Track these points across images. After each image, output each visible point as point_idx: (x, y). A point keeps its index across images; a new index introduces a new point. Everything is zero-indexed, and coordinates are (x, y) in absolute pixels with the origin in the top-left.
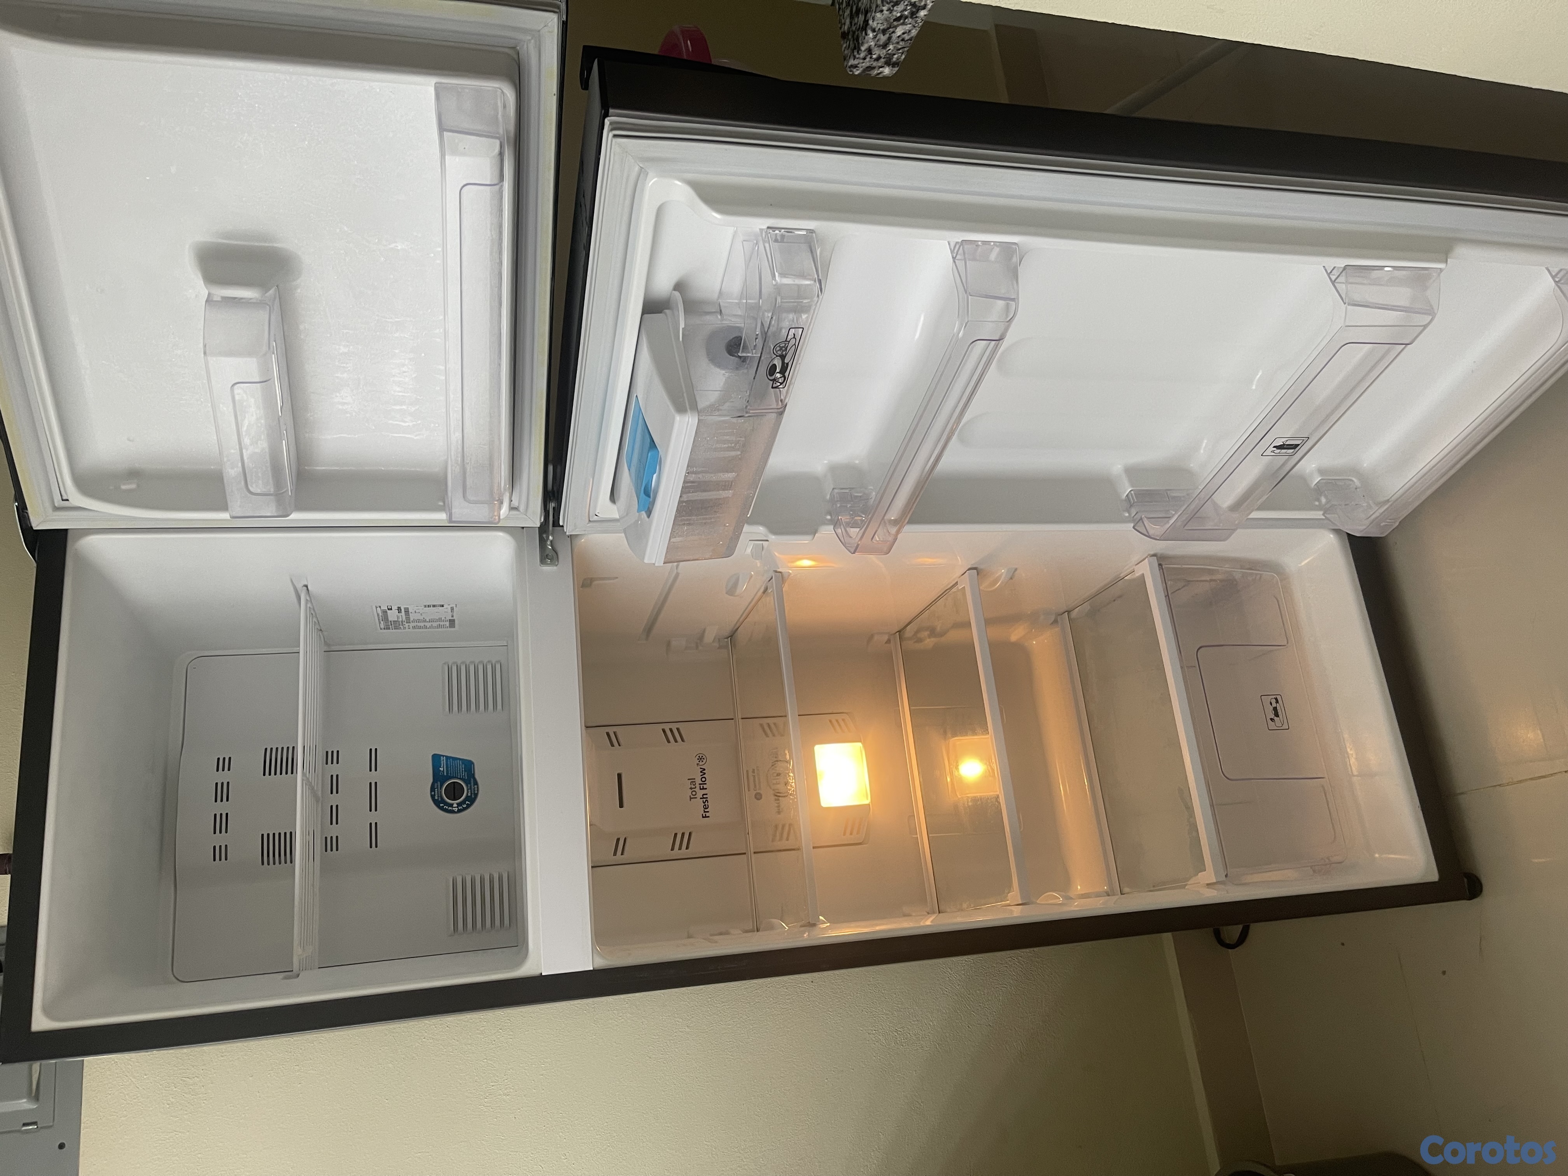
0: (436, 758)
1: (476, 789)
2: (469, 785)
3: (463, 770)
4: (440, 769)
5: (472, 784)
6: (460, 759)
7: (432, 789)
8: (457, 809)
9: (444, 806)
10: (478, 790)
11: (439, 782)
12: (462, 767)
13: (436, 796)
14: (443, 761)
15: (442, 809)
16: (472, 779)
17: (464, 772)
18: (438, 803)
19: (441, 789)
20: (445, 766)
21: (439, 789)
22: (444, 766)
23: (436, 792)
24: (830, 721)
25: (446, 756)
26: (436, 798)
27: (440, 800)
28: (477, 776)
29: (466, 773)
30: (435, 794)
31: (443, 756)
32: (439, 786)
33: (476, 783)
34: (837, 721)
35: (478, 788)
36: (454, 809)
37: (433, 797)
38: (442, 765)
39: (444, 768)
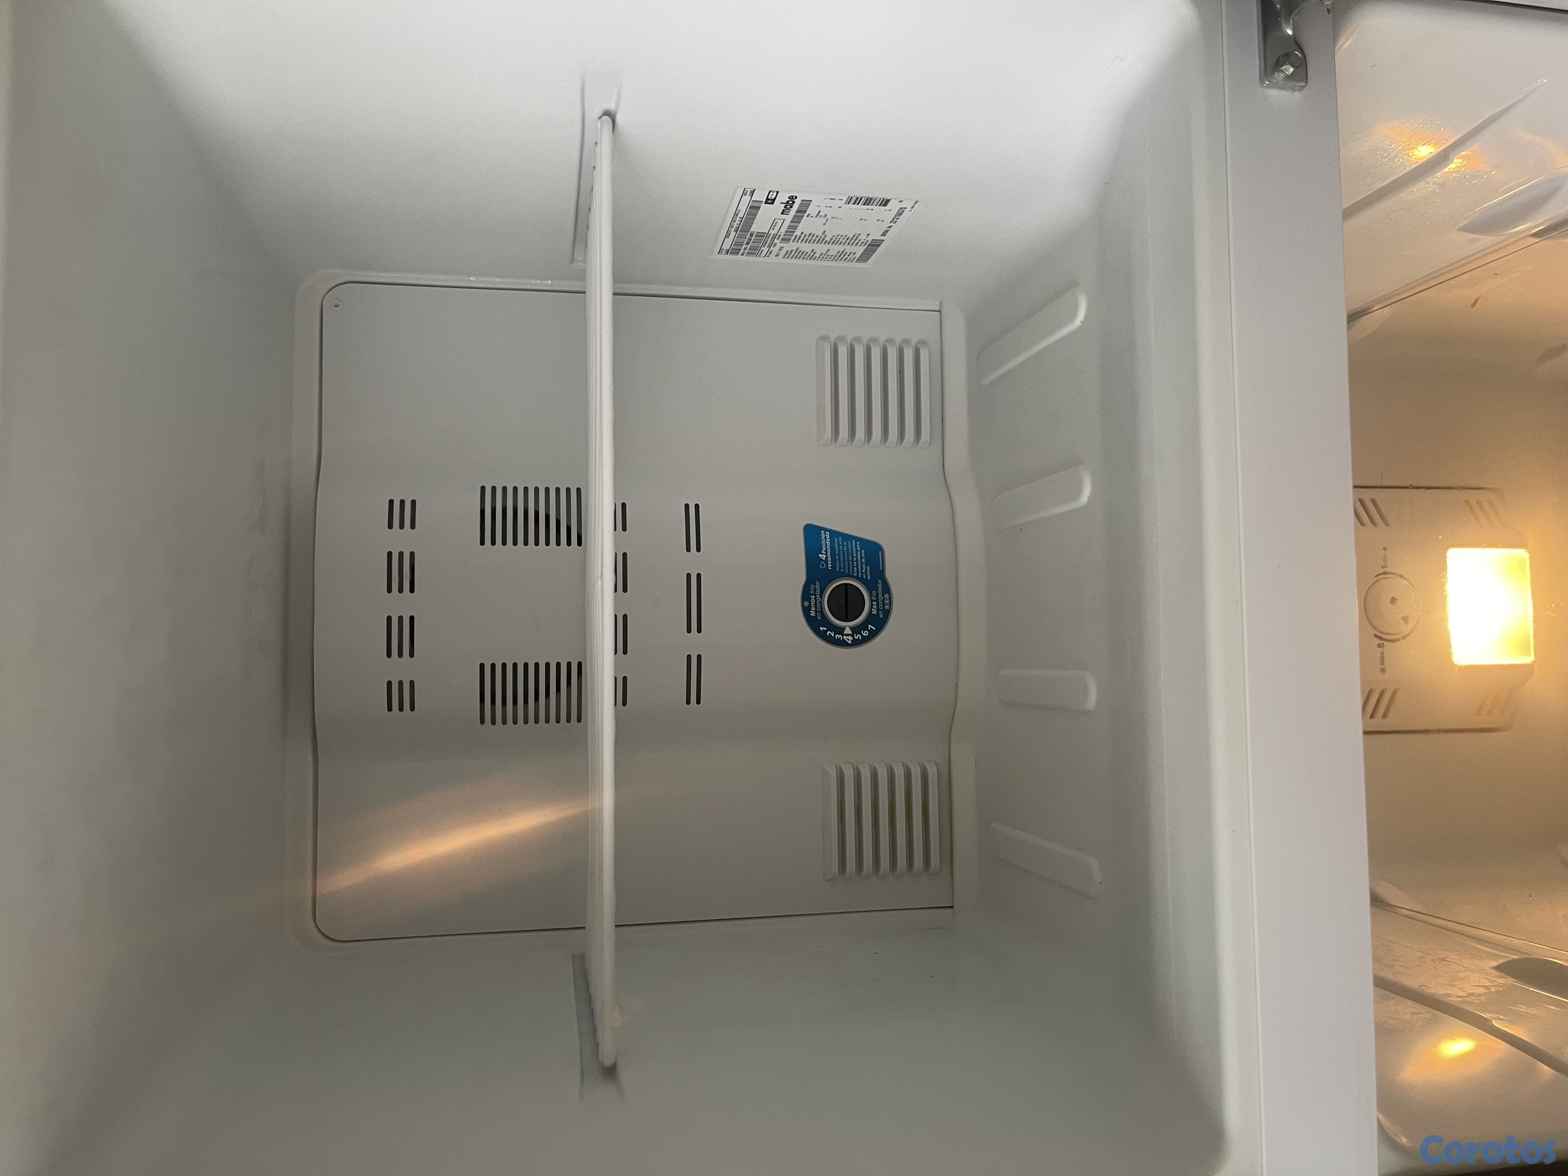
0: (812, 533)
1: (887, 601)
2: (874, 593)
3: (863, 561)
4: (820, 555)
5: (880, 589)
6: (857, 539)
7: (806, 595)
8: (851, 638)
9: (827, 631)
10: (890, 604)
11: (817, 583)
12: (860, 555)
13: (813, 609)
14: (825, 537)
15: (822, 636)
16: (880, 581)
17: (864, 565)
18: (816, 623)
19: (821, 598)
20: (829, 551)
21: (818, 596)
22: (826, 551)
23: (813, 601)
24: (1467, 502)
25: (830, 531)
26: (813, 614)
27: (819, 618)
28: (889, 575)
29: (868, 567)
30: (810, 606)
31: (826, 530)
32: (818, 591)
33: (887, 589)
34: (1478, 502)
35: (890, 599)
36: (845, 637)
37: (806, 611)
38: (824, 548)
39: (826, 555)
